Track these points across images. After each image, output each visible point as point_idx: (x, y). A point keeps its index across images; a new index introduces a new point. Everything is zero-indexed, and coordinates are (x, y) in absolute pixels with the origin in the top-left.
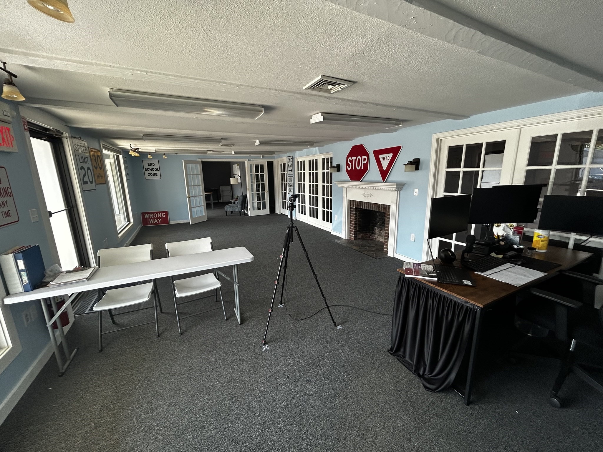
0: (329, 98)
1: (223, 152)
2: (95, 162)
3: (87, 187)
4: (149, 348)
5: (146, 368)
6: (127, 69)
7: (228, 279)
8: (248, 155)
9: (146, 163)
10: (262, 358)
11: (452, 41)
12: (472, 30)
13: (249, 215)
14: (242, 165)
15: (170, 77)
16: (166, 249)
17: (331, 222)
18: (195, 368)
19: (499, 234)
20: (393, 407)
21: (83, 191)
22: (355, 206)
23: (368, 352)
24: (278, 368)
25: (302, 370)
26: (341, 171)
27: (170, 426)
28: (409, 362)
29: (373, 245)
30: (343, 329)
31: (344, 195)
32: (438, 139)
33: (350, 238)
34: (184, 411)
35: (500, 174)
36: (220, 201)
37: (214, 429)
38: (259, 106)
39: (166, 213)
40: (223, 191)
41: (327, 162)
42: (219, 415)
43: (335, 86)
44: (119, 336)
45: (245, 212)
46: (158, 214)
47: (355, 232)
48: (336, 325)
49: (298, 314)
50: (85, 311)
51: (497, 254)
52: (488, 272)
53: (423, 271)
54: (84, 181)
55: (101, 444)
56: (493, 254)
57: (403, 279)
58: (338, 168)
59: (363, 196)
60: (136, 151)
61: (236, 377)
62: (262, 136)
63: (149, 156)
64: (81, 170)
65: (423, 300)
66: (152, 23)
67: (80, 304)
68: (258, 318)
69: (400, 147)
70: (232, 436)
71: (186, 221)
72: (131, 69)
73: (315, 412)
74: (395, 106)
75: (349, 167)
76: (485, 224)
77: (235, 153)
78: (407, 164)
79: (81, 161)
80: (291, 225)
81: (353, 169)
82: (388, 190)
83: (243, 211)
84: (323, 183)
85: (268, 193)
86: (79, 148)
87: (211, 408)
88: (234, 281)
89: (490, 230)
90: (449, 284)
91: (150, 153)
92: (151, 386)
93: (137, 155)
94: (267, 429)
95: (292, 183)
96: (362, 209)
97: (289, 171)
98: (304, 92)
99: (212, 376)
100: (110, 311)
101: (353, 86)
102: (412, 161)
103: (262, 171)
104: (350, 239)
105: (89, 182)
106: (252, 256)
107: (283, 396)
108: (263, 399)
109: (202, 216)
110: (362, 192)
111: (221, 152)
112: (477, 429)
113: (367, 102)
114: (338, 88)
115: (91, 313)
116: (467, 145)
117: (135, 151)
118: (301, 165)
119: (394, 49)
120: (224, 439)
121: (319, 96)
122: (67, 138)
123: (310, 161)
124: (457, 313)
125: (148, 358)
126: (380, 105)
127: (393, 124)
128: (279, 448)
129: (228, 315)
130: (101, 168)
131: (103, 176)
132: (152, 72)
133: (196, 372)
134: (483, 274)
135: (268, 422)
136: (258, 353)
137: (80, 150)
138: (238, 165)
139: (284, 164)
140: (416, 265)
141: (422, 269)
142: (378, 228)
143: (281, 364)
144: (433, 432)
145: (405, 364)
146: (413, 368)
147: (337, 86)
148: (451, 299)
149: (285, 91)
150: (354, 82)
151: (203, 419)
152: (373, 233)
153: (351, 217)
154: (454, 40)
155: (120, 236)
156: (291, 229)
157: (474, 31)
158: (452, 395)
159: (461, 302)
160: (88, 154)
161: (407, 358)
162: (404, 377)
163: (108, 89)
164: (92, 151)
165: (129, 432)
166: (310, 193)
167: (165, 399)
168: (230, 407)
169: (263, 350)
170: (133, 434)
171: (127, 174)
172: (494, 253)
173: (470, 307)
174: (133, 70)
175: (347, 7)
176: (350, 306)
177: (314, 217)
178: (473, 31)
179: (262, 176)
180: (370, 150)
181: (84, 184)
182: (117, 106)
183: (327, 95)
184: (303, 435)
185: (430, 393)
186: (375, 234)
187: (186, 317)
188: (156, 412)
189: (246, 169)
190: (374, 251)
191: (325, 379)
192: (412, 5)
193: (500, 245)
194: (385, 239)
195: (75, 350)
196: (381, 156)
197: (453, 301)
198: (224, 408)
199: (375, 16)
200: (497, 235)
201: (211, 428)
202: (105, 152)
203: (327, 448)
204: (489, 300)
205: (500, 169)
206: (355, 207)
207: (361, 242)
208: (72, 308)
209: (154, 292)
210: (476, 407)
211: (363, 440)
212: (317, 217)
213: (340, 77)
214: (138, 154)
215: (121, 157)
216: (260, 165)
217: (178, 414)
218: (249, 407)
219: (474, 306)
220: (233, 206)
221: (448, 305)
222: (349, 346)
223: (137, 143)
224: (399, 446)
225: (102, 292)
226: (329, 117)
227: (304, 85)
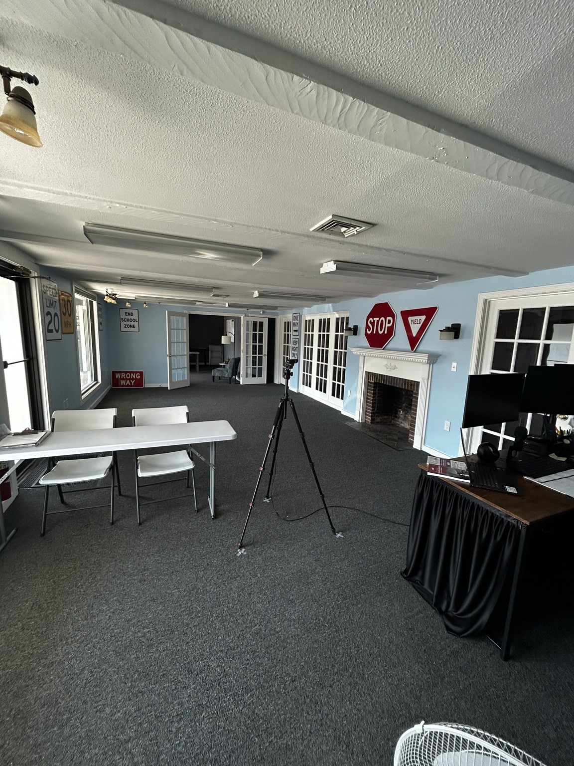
0: (342, 243)
1: (215, 303)
2: (65, 307)
3: (51, 336)
4: (100, 537)
5: (92, 562)
6: (105, 201)
7: (203, 459)
8: (245, 310)
9: (123, 312)
10: (235, 565)
11: (496, 178)
12: (520, 164)
13: (241, 383)
14: (237, 321)
15: (153, 212)
16: (133, 416)
17: (342, 399)
18: (152, 569)
19: (563, 429)
20: (401, 651)
21: (46, 340)
22: (374, 380)
23: (374, 572)
24: (254, 580)
25: (285, 586)
26: (359, 335)
27: (111, 639)
28: (428, 592)
29: (394, 432)
30: (343, 538)
31: (361, 365)
32: (486, 300)
33: (365, 420)
34: (130, 623)
35: (568, 350)
36: (207, 364)
37: (164, 651)
38: (257, 249)
39: (141, 373)
40: (212, 352)
41: (342, 323)
42: (173, 632)
43: (349, 228)
44: (67, 519)
45: (237, 378)
46: (132, 374)
47: (372, 413)
48: (334, 532)
49: (287, 513)
50: (32, 484)
51: (559, 455)
52: (543, 479)
53: (452, 469)
54: (49, 328)
55: (26, 652)
56: (553, 456)
57: (426, 478)
58: (355, 330)
59: (385, 368)
60: (113, 297)
61: (200, 585)
62: (261, 286)
63: (127, 303)
64: (47, 316)
65: (450, 509)
66: (133, 150)
67: (27, 475)
68: (237, 513)
69: (436, 308)
70: (185, 662)
71: (163, 385)
72: (109, 201)
73: (296, 644)
74: (428, 256)
75: (369, 331)
76: (543, 414)
77: (230, 306)
78: (444, 331)
79: (48, 305)
80: (285, 397)
81: (374, 333)
82: (417, 362)
83: (234, 377)
84: (335, 348)
85: (266, 357)
86: (48, 291)
87: (164, 623)
88: (211, 462)
89: (550, 422)
90: (486, 489)
91: (129, 301)
92: (96, 585)
93: (113, 302)
94: (231, 659)
95: (297, 346)
96: (383, 384)
97: (295, 331)
98: (311, 234)
99: (170, 582)
100: (59, 486)
101: (372, 229)
102: (450, 326)
103: (261, 330)
104: (365, 422)
105: (54, 331)
106: (235, 433)
107: (256, 617)
108: (230, 618)
109: (184, 381)
110: (384, 362)
111: (213, 304)
112: (516, 695)
113: (392, 250)
114: (353, 231)
115: (38, 487)
116: (524, 309)
117: (111, 298)
118: (310, 325)
119: (422, 185)
120: (175, 665)
121: (330, 240)
122: (35, 278)
123: (320, 320)
124: (494, 529)
125: (97, 549)
126: (408, 253)
127: (426, 278)
128: (243, 687)
129: (200, 505)
130: (70, 315)
131: (72, 324)
132: (132, 206)
133: (151, 574)
134: (534, 480)
135: (234, 649)
136: (232, 558)
137: (48, 292)
138: (232, 321)
139: (288, 322)
140: (444, 461)
141: (452, 467)
142: (403, 411)
143: (259, 575)
144: (453, 692)
145: (422, 593)
146: (433, 600)
147: (352, 228)
148: (487, 510)
149: (288, 233)
150: (373, 225)
151: (152, 636)
152: (396, 416)
153: (368, 394)
154: (499, 177)
155: (83, 397)
156: (284, 402)
157: (523, 166)
158: (484, 644)
159: (501, 514)
160: (57, 298)
161: (426, 586)
162: (420, 612)
163: (84, 224)
164: (62, 294)
165: (61, 640)
166: (318, 360)
167: (110, 604)
168: (188, 624)
169: (238, 555)
170: (66, 643)
171: (100, 324)
172: (554, 454)
173: (512, 523)
174: (111, 202)
175: (360, 135)
176: (357, 509)
177: (321, 390)
178: (521, 166)
179: (261, 336)
180: (397, 309)
181: (48, 332)
182: (92, 243)
183: (340, 238)
184: (276, 673)
185: (453, 637)
186: (399, 418)
187: (148, 502)
188: (96, 619)
189: (242, 326)
190: (395, 440)
191: (313, 601)
192: (440, 134)
193: (564, 443)
194: (411, 425)
195: (13, 531)
196: (410, 319)
197: (489, 512)
198: (180, 624)
199: (394, 145)
200: (560, 430)
201: (161, 648)
202: (77, 296)
203: (306, 694)
204: (540, 516)
205: (569, 342)
206: (375, 382)
207: (379, 427)
208: (18, 479)
209: (113, 468)
210: (517, 664)
211: (355, 691)
212: (325, 392)
213: (355, 218)
214: (115, 301)
215: (95, 303)
216: (259, 322)
217: (122, 624)
218: (211, 626)
219: (517, 523)
220: (222, 371)
221: (483, 518)
222: (349, 561)
223: (114, 288)
224: (403, 704)
225: (52, 462)
226: (343, 266)
227: (312, 226)
